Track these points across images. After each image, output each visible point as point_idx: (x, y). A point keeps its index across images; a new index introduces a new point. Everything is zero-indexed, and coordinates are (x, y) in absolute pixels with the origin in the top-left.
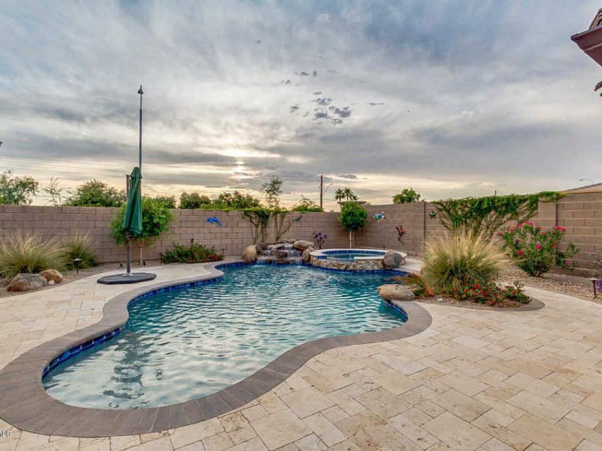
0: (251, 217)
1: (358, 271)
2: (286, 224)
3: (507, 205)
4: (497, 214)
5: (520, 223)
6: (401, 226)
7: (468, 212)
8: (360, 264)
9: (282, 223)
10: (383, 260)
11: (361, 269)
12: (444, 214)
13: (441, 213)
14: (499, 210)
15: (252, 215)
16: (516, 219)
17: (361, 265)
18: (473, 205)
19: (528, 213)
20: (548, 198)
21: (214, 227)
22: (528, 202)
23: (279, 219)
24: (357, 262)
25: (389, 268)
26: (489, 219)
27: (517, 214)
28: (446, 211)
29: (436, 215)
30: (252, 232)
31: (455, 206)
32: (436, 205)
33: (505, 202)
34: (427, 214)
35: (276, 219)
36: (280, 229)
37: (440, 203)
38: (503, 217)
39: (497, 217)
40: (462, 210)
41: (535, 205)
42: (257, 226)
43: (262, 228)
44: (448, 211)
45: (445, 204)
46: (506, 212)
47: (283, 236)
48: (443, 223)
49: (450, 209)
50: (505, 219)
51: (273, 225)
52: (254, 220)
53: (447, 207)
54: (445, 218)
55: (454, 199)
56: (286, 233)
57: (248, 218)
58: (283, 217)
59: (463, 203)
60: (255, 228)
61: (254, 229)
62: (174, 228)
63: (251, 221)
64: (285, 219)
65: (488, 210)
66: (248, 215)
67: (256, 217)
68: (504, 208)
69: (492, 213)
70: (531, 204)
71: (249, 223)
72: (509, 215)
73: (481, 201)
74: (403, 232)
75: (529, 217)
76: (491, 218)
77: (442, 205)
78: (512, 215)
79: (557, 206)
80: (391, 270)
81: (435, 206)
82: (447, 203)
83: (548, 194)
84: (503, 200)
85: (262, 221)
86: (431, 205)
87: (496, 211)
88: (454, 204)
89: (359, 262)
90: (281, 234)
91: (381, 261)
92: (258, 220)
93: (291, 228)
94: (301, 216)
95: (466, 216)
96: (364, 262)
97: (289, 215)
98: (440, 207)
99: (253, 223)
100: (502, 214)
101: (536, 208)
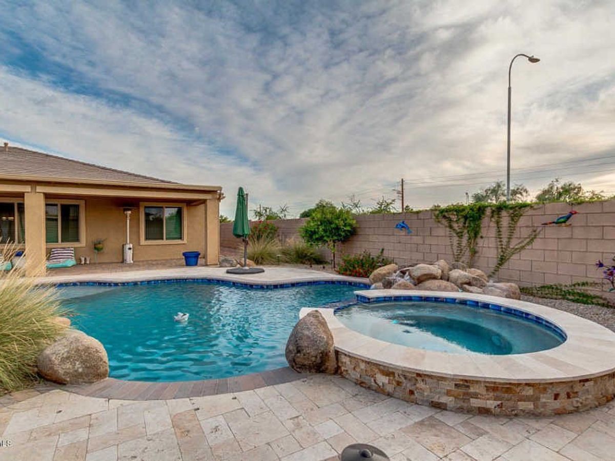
0: (450, 220)
2: (525, 233)
9: (512, 229)
15: (452, 217)
21: (403, 236)
23: (505, 221)
30: (452, 245)
35: (498, 223)
36: (508, 243)
42: (460, 235)
43: (470, 238)
47: (515, 257)
51: (493, 232)
52: (455, 225)
56: (523, 252)
57: (444, 222)
58: (515, 217)
60: (458, 238)
61: (455, 240)
62: (369, 235)
63: (451, 227)
64: (523, 222)
66: (446, 218)
67: (458, 220)
71: (448, 229)
85: (469, 227)
90: (512, 253)
92: (461, 225)
93: (537, 241)
94: (571, 214)
99: (454, 230)
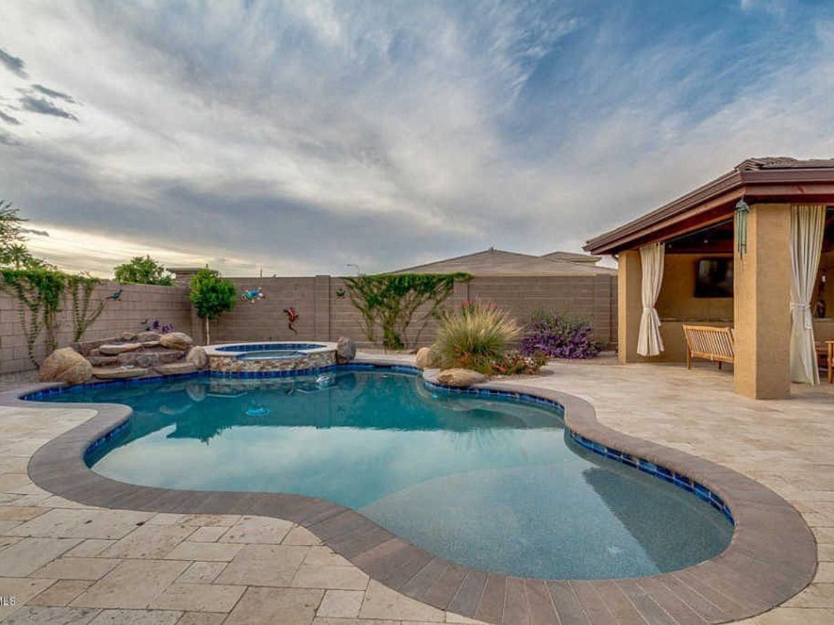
0: (19, 287)
1: (311, 370)
2: (94, 305)
3: (426, 284)
4: (417, 293)
5: (438, 302)
6: (291, 308)
7: (384, 291)
8: (313, 359)
9: (86, 301)
10: (336, 351)
11: (314, 366)
12: (355, 292)
13: (352, 291)
14: (418, 288)
15: (23, 284)
16: (434, 298)
17: (314, 362)
18: (391, 283)
19: (444, 292)
20: (461, 279)
22: (444, 281)
23: (81, 294)
24: (310, 357)
25: (345, 361)
26: (408, 299)
27: (435, 293)
28: (357, 288)
29: (346, 293)
30: (23, 322)
31: (369, 282)
32: (345, 280)
33: (425, 281)
34: (333, 292)
35: (74, 295)
36: (84, 315)
37: (351, 279)
38: (422, 296)
39: (417, 296)
40: (379, 289)
41: (450, 285)
42: (34, 309)
43: (47, 312)
44: (361, 289)
45: (356, 280)
46: (425, 291)
47: (88, 328)
48: (354, 303)
49: (363, 287)
50: (423, 299)
51: (69, 306)
52: (27, 295)
53: (360, 284)
54: (358, 297)
55: (368, 274)
56: (95, 323)
57: (13, 290)
58: (88, 290)
59: (380, 279)
60: (32, 313)
61: (28, 315)
63: (21, 297)
64: (94, 295)
65: (407, 289)
66: (14, 284)
67: (32, 288)
68: (423, 288)
69: (412, 291)
70: (448, 283)
71: (17, 300)
72: (427, 295)
73: (401, 278)
74: (297, 316)
75: (445, 297)
76: (410, 297)
77: (353, 281)
78: (431, 294)
79: (469, 286)
80: (347, 364)
81: (344, 282)
82: (359, 278)
83: (463, 275)
84: (423, 278)
85: (46, 298)
86: (340, 280)
87: (415, 290)
88: (368, 280)
89: (312, 357)
90: (87, 325)
91: (334, 353)
92: (36, 295)
93: (103, 313)
94: (122, 291)
95: (383, 296)
96: (317, 356)
97: (100, 287)
98: (352, 284)
99: (27, 301)
100: (422, 293)
101: (452, 287)
